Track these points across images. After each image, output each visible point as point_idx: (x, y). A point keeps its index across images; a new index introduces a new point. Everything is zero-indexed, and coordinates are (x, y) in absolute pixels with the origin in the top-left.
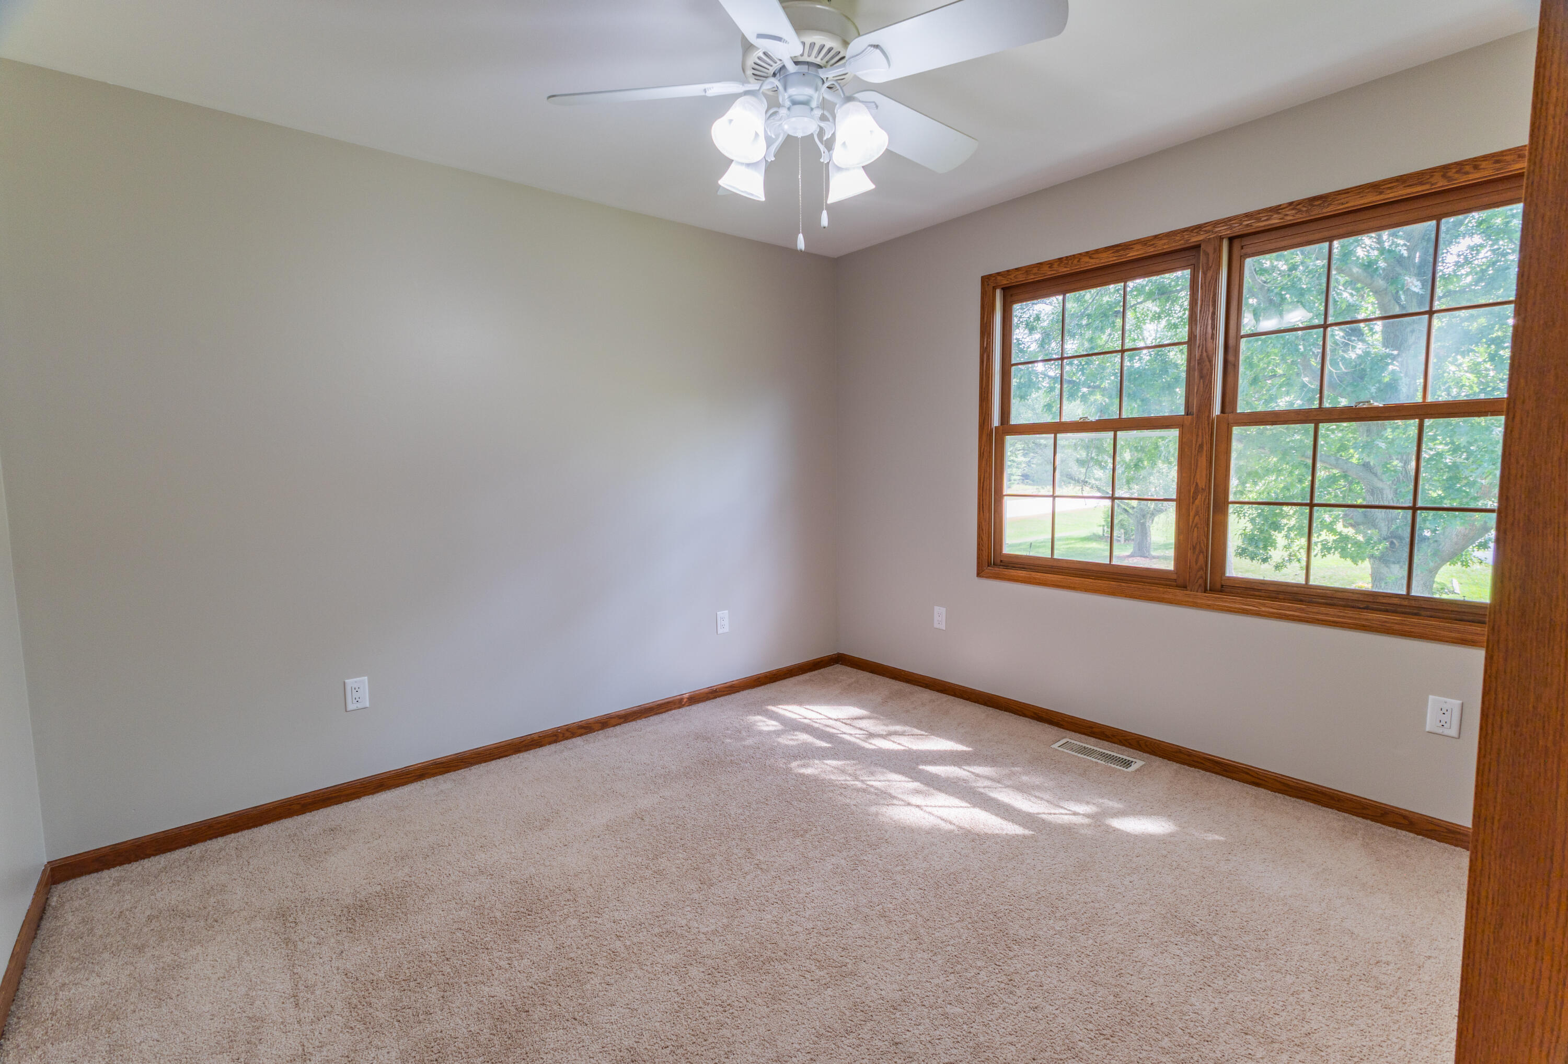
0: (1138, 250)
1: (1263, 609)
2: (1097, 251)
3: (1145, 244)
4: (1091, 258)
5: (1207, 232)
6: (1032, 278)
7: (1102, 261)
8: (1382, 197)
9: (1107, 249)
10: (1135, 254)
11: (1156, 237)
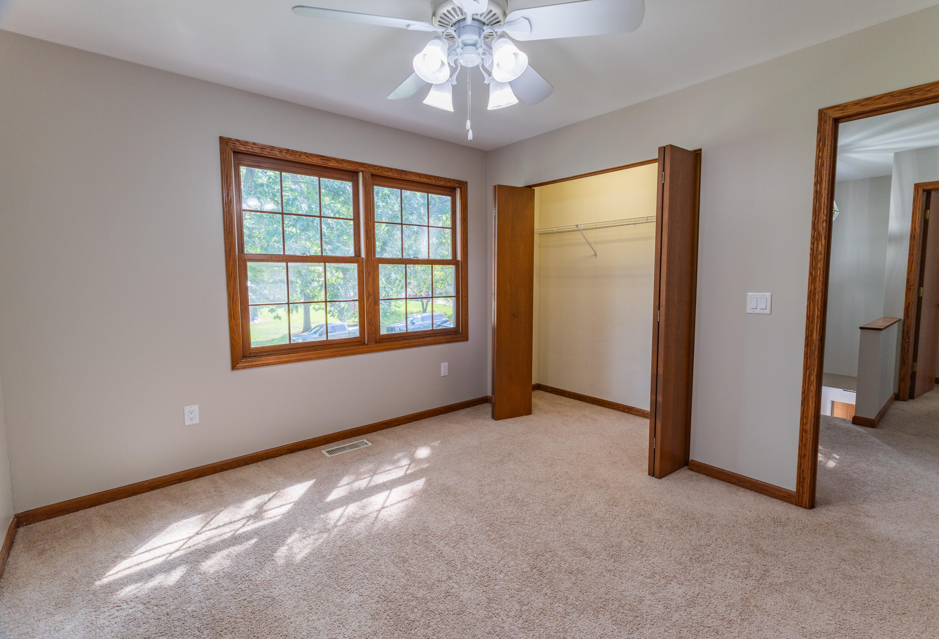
0: (333, 164)
1: (397, 346)
2: (311, 155)
3: (338, 162)
4: (307, 157)
5: (365, 168)
6: (265, 153)
7: (314, 162)
8: (420, 179)
9: (318, 156)
10: (332, 165)
11: (343, 160)
